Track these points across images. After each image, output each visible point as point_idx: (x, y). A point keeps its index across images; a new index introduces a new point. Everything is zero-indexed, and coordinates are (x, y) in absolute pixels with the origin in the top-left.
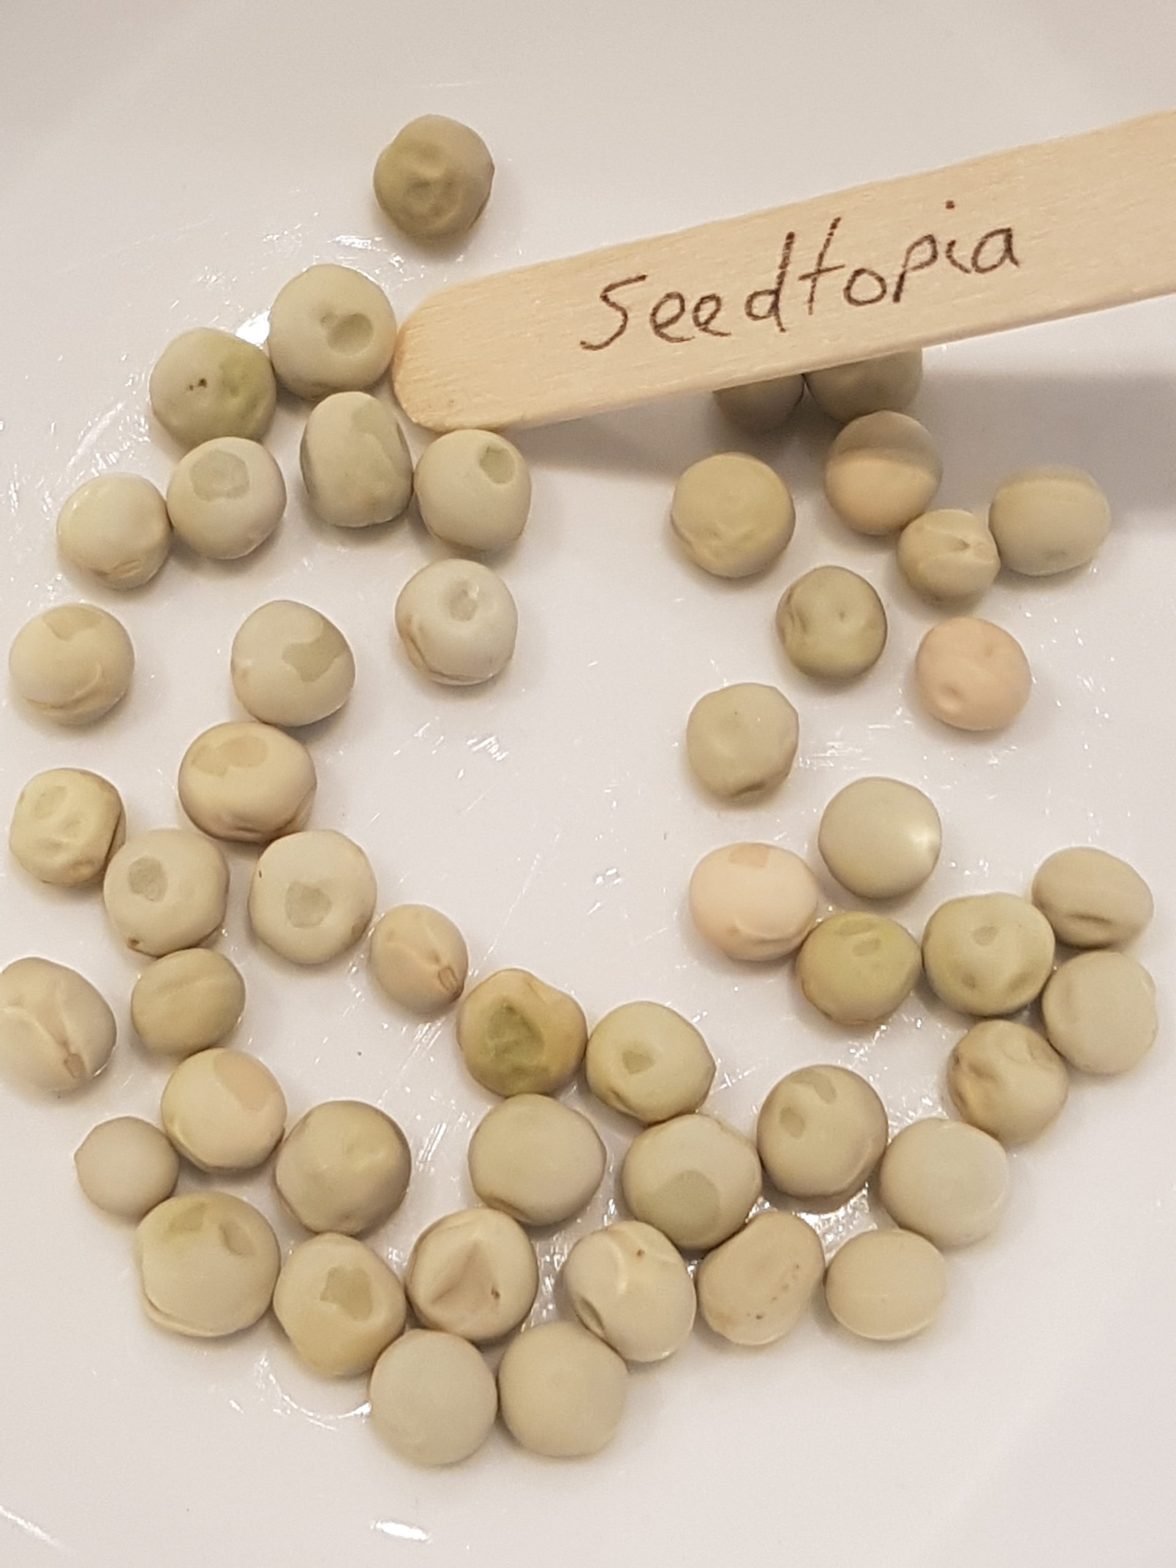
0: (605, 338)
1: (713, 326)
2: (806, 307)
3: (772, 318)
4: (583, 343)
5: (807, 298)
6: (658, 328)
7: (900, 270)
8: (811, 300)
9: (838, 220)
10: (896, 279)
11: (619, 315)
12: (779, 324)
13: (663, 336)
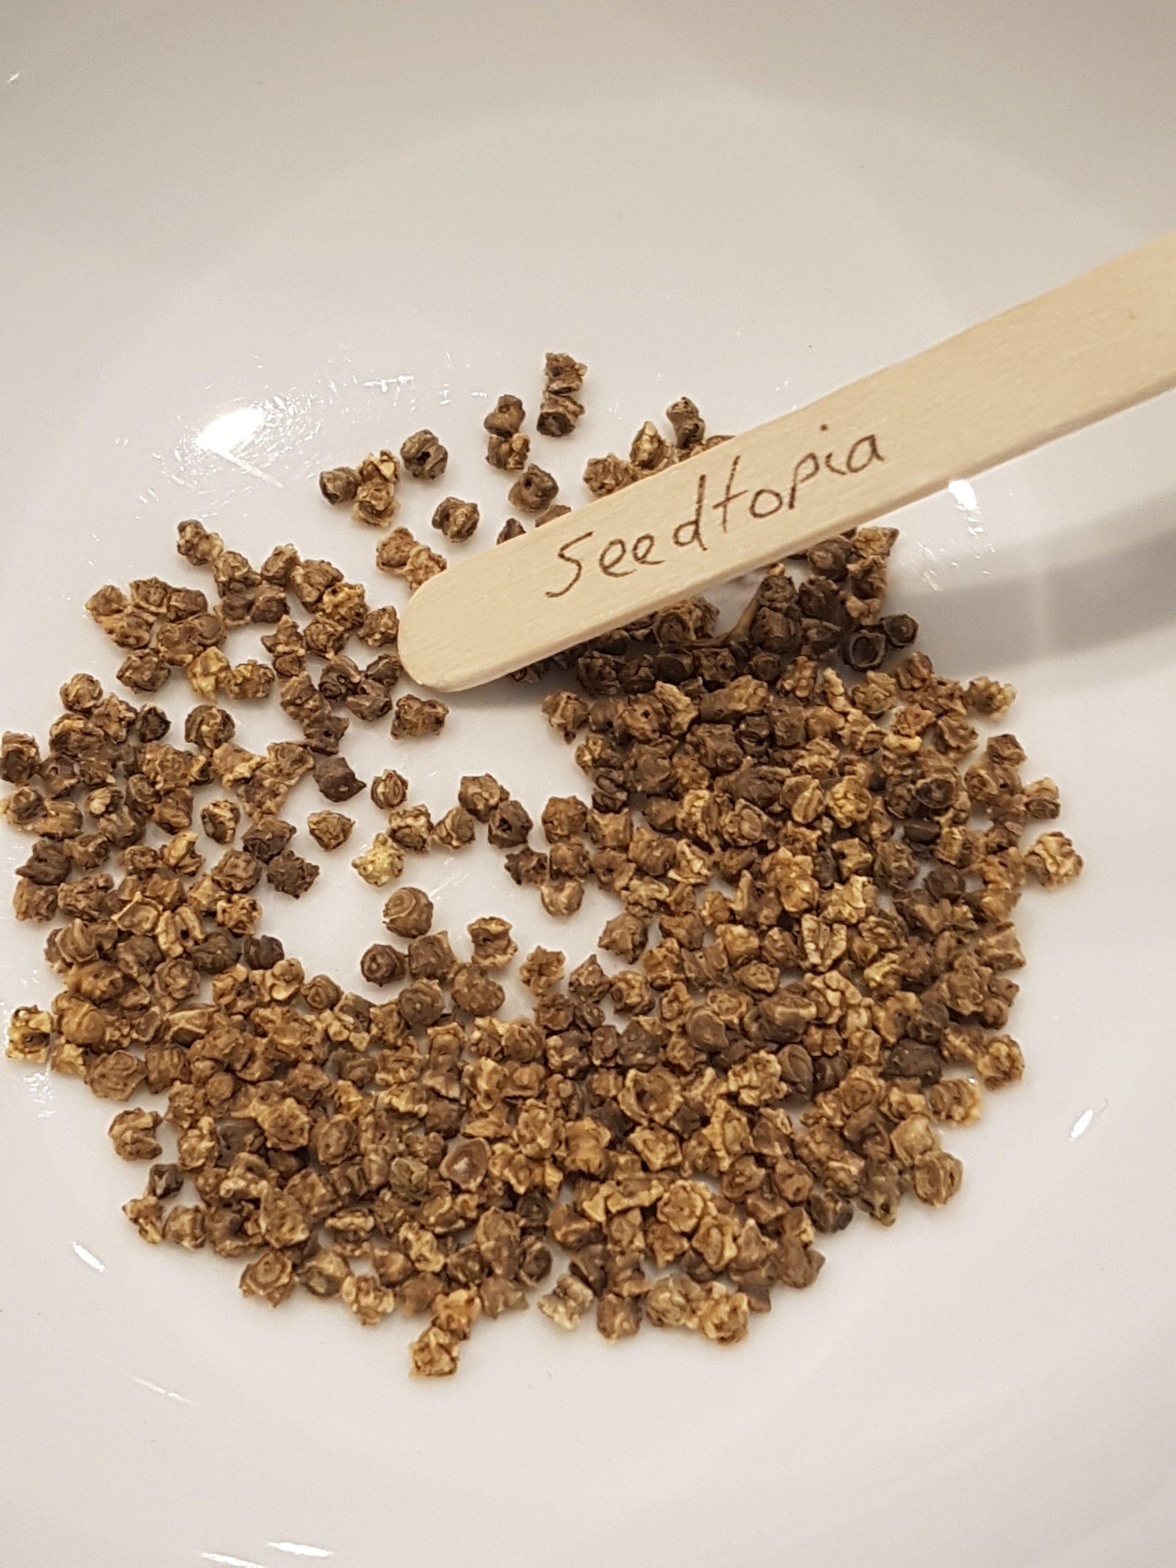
0: (566, 585)
1: (649, 558)
2: (721, 528)
3: (696, 543)
4: (548, 593)
5: (720, 521)
6: (606, 569)
7: (790, 485)
8: (725, 521)
9: (738, 458)
10: (789, 491)
11: (575, 567)
12: (701, 545)
13: (611, 574)
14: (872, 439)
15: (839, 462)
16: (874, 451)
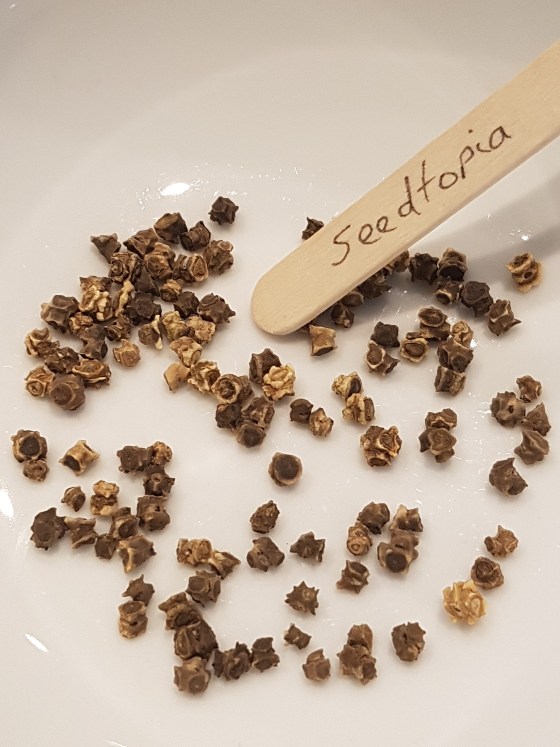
0: (342, 258)
1: (388, 228)
2: (426, 200)
3: (413, 212)
4: (333, 264)
6: (364, 242)
7: (460, 166)
8: (426, 196)
9: (424, 162)
10: (460, 170)
11: (345, 246)
12: (417, 212)
13: (368, 243)
14: (501, 129)
15: (485, 146)
16: (504, 134)
